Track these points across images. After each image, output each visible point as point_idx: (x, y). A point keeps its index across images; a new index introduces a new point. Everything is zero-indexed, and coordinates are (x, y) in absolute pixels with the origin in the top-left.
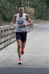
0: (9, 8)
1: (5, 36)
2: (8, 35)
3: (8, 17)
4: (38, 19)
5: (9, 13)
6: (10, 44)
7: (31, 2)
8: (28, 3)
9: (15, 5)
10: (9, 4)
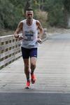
0: (12, 11)
1: (7, 50)
2: (10, 48)
3: (10, 23)
4: (52, 26)
5: (13, 18)
6: (13, 60)
7: (42, 3)
8: (39, 5)
9: (20, 7)
10: (13, 6)
